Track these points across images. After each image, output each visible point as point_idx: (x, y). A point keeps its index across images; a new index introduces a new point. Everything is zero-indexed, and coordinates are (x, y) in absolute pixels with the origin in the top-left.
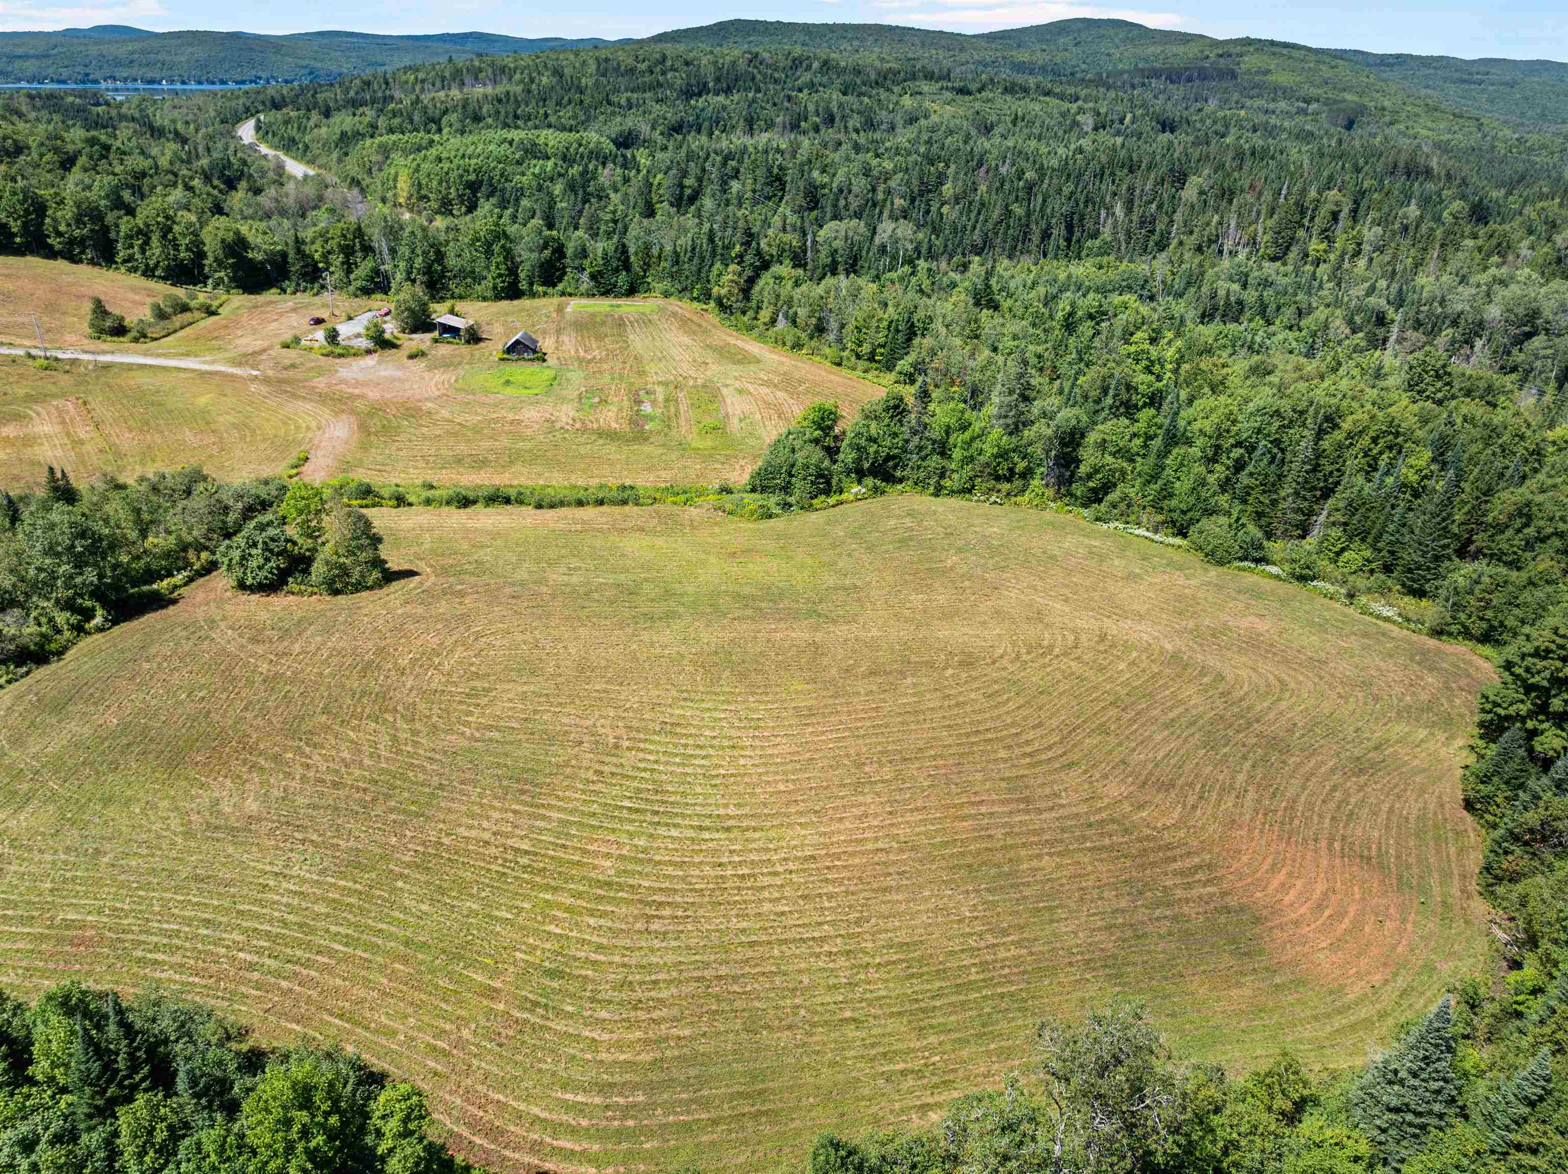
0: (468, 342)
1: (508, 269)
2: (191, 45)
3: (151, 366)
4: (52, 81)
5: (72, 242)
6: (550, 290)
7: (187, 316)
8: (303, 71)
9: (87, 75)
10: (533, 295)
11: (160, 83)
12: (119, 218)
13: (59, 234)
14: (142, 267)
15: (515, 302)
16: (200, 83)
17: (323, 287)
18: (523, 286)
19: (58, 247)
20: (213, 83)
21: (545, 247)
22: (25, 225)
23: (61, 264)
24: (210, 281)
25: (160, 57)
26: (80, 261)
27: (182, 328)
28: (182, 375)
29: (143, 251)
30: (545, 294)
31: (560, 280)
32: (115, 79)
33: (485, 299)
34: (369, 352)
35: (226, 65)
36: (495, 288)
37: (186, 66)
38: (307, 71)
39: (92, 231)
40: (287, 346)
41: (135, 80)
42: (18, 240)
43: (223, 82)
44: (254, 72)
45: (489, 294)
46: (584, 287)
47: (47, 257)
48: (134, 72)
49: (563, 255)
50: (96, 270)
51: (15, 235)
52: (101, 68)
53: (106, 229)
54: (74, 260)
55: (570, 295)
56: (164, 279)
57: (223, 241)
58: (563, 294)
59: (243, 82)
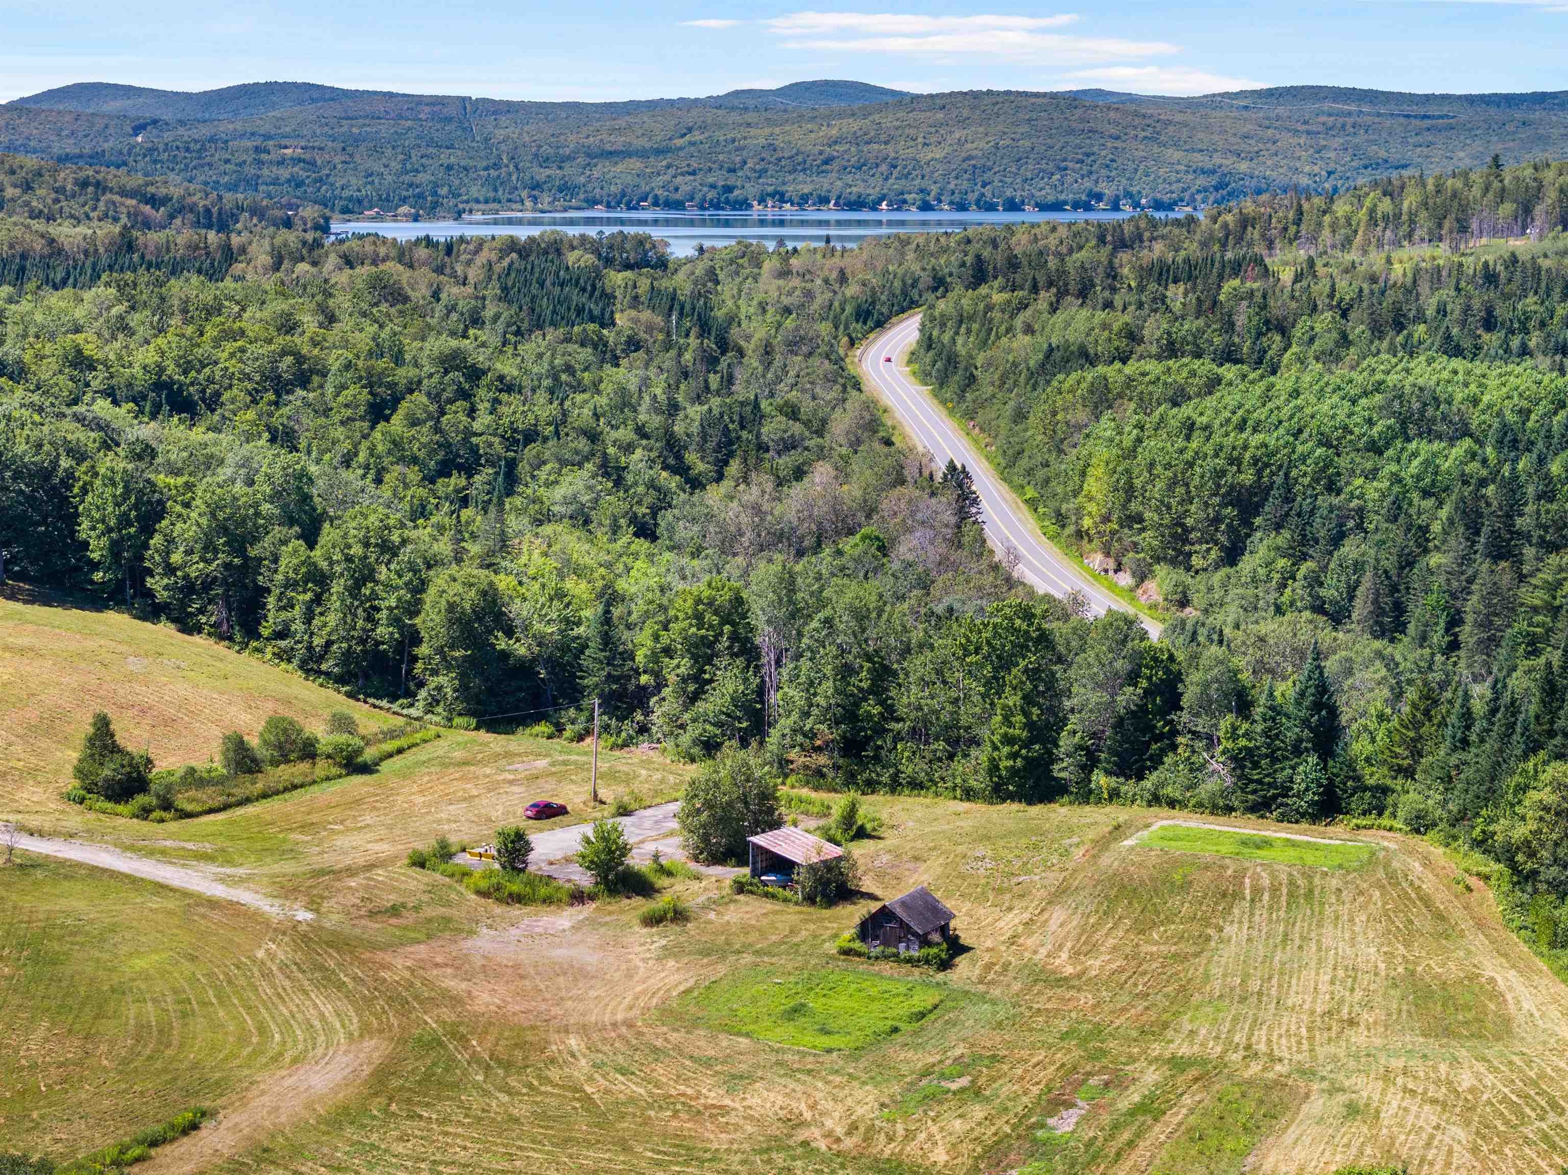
0: (810, 899)
1: (1030, 725)
2: (963, 122)
3: (113, 874)
4: (656, 203)
5: (189, 588)
6: (1128, 787)
7: (298, 770)
8: (1201, 181)
9: (729, 189)
10: (1086, 796)
11: (874, 207)
12: (285, 542)
13: (170, 570)
14: (301, 651)
15: (1036, 810)
16: (962, 207)
17: (643, 729)
18: (1063, 770)
19: (162, 595)
20: (991, 208)
21: (1133, 678)
22: (115, 549)
23: (165, 630)
24: (423, 694)
25: (890, 150)
26: (198, 629)
27: (265, 796)
28: (155, 903)
29: (308, 621)
30: (1114, 795)
31: (1157, 761)
32: (782, 198)
33: (969, 794)
34: (578, 897)
35: (1028, 170)
36: (994, 768)
37: (941, 169)
38: (1214, 180)
39: (227, 566)
40: (420, 862)
41: (825, 200)
42: (98, 576)
43: (1013, 206)
44: (1088, 184)
45: (978, 782)
46: (1209, 787)
47: (144, 617)
48: (824, 183)
49: (1174, 702)
50: (220, 648)
51: (95, 566)
52: (762, 173)
53: (250, 567)
54: (187, 626)
55: (1172, 803)
56: (340, 680)
57: (451, 607)
58: (1155, 800)
59: (1057, 207)
